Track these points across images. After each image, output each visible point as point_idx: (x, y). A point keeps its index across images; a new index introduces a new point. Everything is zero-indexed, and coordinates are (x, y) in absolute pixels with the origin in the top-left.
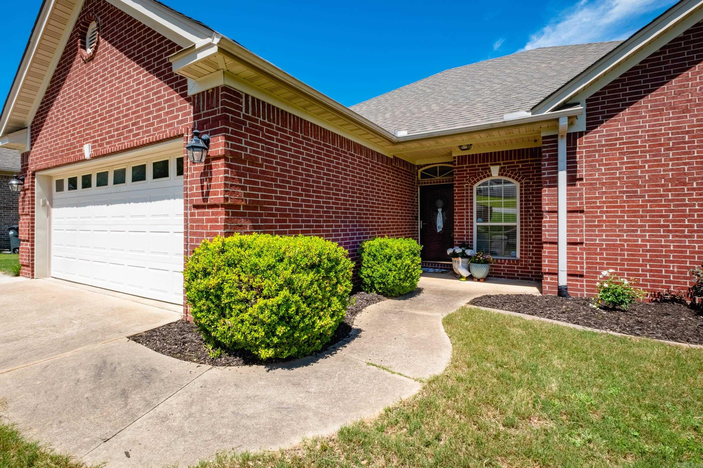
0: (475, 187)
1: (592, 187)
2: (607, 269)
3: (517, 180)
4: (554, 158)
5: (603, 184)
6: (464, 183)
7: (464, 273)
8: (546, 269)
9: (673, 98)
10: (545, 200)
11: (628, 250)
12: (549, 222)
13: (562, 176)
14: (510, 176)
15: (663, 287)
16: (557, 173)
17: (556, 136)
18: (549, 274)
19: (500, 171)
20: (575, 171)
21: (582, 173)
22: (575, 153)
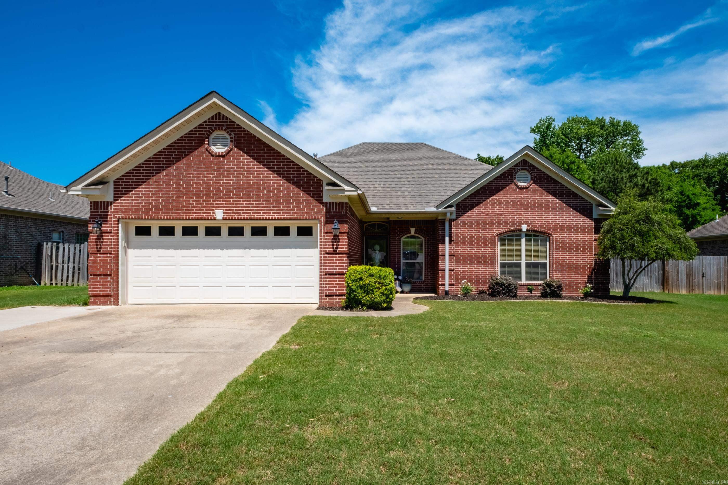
0: (403, 239)
1: (457, 245)
2: (461, 279)
3: (423, 237)
4: (444, 230)
5: (461, 243)
6: (396, 237)
8: (439, 283)
9: (484, 209)
10: (440, 249)
11: (470, 273)
12: (442, 260)
13: (447, 239)
14: (420, 235)
15: (480, 287)
16: (445, 237)
17: (445, 219)
18: (441, 285)
19: (415, 231)
20: (451, 237)
21: (454, 238)
22: (451, 228)
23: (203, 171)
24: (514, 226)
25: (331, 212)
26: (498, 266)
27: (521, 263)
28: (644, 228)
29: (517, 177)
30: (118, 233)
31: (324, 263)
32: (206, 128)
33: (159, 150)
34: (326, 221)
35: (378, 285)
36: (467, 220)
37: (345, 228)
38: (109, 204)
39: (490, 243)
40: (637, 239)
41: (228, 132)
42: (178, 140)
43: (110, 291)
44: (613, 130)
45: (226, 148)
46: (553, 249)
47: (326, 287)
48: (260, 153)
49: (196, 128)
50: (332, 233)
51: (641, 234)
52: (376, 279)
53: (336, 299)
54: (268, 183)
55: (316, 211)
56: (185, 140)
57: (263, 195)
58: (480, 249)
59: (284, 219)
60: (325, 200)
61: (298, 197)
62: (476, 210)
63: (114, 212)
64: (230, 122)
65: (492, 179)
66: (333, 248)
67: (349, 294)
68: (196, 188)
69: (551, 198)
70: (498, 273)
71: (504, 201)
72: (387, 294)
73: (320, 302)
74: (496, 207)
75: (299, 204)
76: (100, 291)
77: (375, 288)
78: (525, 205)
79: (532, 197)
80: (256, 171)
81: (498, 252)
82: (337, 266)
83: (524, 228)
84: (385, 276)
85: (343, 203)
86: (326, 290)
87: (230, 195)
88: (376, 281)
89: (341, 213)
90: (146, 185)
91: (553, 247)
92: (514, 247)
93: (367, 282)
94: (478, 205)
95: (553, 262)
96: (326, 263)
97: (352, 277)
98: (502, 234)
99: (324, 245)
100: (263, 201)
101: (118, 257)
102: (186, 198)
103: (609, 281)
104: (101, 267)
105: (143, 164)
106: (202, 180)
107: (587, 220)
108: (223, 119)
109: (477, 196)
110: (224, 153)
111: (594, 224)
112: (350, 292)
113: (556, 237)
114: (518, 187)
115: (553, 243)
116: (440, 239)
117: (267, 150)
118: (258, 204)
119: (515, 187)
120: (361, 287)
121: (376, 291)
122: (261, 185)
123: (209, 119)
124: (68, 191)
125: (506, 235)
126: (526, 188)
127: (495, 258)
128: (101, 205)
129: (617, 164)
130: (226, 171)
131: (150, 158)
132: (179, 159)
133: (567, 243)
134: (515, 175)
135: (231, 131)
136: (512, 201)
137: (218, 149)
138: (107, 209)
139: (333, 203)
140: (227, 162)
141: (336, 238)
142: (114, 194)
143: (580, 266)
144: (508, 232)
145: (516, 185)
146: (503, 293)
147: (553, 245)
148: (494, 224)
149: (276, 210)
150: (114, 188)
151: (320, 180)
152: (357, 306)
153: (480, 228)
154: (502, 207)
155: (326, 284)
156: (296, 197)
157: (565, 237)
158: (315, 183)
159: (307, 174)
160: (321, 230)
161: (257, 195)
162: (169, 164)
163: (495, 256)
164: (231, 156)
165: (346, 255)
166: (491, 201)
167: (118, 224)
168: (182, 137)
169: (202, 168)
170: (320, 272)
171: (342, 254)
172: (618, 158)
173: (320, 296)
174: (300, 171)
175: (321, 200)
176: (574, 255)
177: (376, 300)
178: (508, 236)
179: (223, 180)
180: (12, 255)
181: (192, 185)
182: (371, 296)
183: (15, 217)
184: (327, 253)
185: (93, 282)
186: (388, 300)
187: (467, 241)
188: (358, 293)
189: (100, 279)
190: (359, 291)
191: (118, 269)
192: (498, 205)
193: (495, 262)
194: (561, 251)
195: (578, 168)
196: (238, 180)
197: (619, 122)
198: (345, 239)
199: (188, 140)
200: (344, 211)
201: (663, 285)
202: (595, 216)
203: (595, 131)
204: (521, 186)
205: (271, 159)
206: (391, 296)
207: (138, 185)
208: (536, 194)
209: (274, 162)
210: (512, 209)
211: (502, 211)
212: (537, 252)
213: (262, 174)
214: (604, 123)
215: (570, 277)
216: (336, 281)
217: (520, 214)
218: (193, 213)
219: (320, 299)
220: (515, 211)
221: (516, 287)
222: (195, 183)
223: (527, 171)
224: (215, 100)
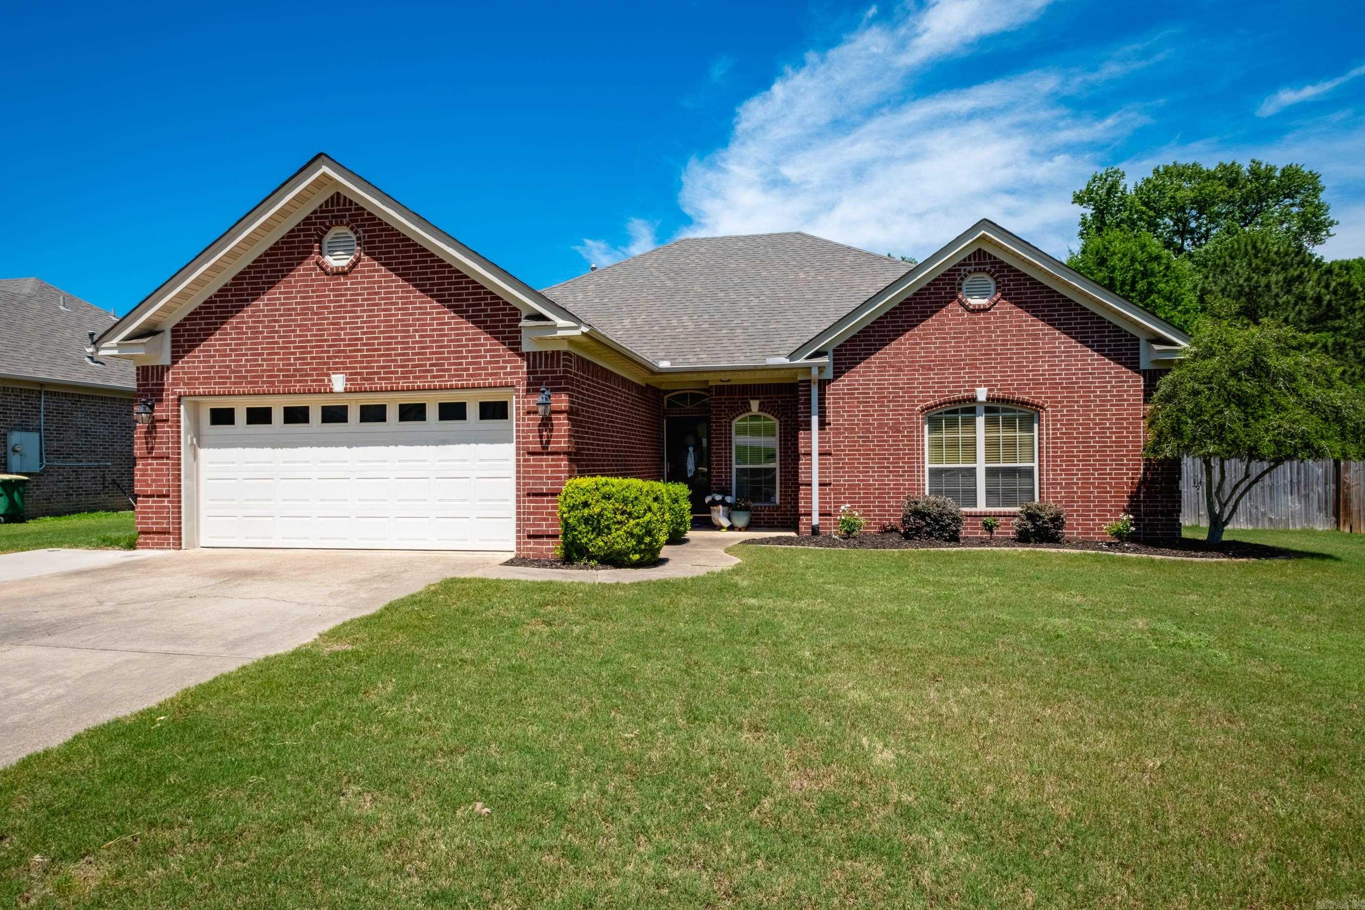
0: (735, 423)
1: (837, 430)
2: (845, 503)
3: (776, 417)
4: (809, 401)
5: (846, 429)
6: (722, 418)
7: (725, 523)
8: (802, 510)
9: (893, 358)
10: (801, 442)
11: (864, 489)
12: (805, 464)
13: (815, 420)
14: (769, 413)
15: (886, 520)
16: (810, 417)
17: (809, 381)
18: (805, 515)
19: (760, 406)
20: (825, 416)
21: (830, 418)
22: (824, 399)
23: (313, 303)
24: (960, 392)
25: (536, 372)
26: (923, 476)
27: (975, 468)
28: (1249, 387)
29: (964, 287)
30: (179, 421)
31: (525, 472)
32: (315, 224)
33: (240, 269)
34: (528, 391)
35: (619, 517)
36: (857, 380)
37: (562, 401)
38: (164, 369)
39: (906, 428)
40: (1232, 412)
41: (352, 229)
42: (271, 249)
43: (168, 523)
44: (1257, 187)
45: (352, 257)
46: (1048, 438)
47: (529, 519)
48: (409, 263)
49: (299, 225)
50: (536, 412)
51: (1242, 401)
52: (617, 505)
53: (548, 544)
54: (423, 319)
55: (508, 370)
56: (282, 248)
57: (413, 343)
58: (885, 441)
59: (451, 388)
60: (525, 348)
61: (476, 345)
62: (875, 359)
63: (172, 384)
64: (356, 209)
65: (910, 294)
66: (541, 442)
67: (565, 535)
68: (300, 336)
69: (1041, 330)
70: (924, 489)
71: (936, 338)
72: (639, 536)
73: (518, 549)
74: (918, 353)
75: (477, 357)
76: (153, 523)
77: (615, 523)
78: (984, 346)
79: (998, 327)
80: (401, 298)
81: (923, 445)
82: (548, 478)
83: (982, 394)
84: (636, 498)
85: (558, 352)
86: (527, 525)
87: (356, 345)
88: (617, 509)
89: (555, 372)
90: (220, 334)
91: (1047, 434)
92: (960, 436)
93: (597, 510)
94: (880, 349)
95: (1048, 466)
96: (529, 472)
97: (568, 500)
98: (932, 407)
99: (524, 437)
100: (414, 354)
101: (179, 465)
102: (284, 354)
103: (1180, 506)
104: (153, 481)
105: (216, 296)
106: (311, 319)
107: (1126, 373)
108: (345, 205)
109: (878, 331)
110: (346, 269)
111: (1142, 383)
112: (566, 530)
113: (1053, 411)
114: (967, 308)
115: (1048, 425)
116: (803, 421)
117: (421, 256)
118: (405, 360)
119: (961, 310)
120: (587, 521)
121: (617, 530)
122: (409, 325)
123: (321, 206)
124: (97, 350)
125: (943, 410)
126: (985, 310)
127: (918, 458)
128: (153, 373)
129: (1256, 257)
130: (350, 301)
131: (226, 285)
132: (272, 284)
133: (1080, 424)
134: (960, 284)
135: (358, 226)
136: (954, 338)
137: (336, 261)
138: (162, 379)
139: (540, 353)
140: (352, 284)
141: (546, 423)
142: (173, 352)
143: (1110, 474)
144: (945, 403)
145: (962, 304)
146: (926, 532)
147: (1048, 429)
148: (914, 388)
149: (438, 371)
150: (173, 341)
151: (515, 309)
152: (580, 559)
153: (884, 397)
154: (932, 352)
155: (529, 513)
156: (473, 346)
157: (1074, 411)
158: (507, 315)
159: (492, 299)
160: (518, 409)
161: (402, 343)
162: (256, 294)
163: (918, 454)
164: (358, 272)
165: (566, 457)
166: (908, 340)
167: (179, 405)
168: (277, 243)
169: (309, 297)
170: (518, 490)
171: (558, 453)
172: (1259, 244)
173: (518, 537)
174: (480, 293)
175: (517, 349)
176: (1097, 451)
177: (617, 547)
178: (946, 413)
179: (345, 318)
180: (97, 461)
181: (294, 331)
182: (605, 539)
183: (101, 398)
184: (530, 453)
185: (142, 507)
186: (643, 547)
187: (857, 425)
188: (580, 533)
189: (152, 502)
190: (582, 527)
191: (180, 486)
192: (923, 348)
193: (918, 467)
194: (1065, 443)
195: (1168, 268)
196: (370, 316)
197: (1271, 170)
198: (563, 425)
199: (287, 248)
200: (562, 368)
201: (1337, 515)
202: (1144, 364)
203: (1215, 191)
204: (974, 306)
205: (426, 273)
206: (647, 540)
207: (208, 333)
208: (1008, 322)
209: (433, 279)
210: (954, 356)
211: (933, 361)
212: (1010, 444)
213: (412, 303)
214: (1238, 173)
215: (1086, 498)
216: (548, 508)
217: (973, 366)
218: (296, 381)
219: (518, 544)
220: (961, 360)
221: (957, 520)
222: (299, 326)
223: (988, 272)
224: (325, 169)
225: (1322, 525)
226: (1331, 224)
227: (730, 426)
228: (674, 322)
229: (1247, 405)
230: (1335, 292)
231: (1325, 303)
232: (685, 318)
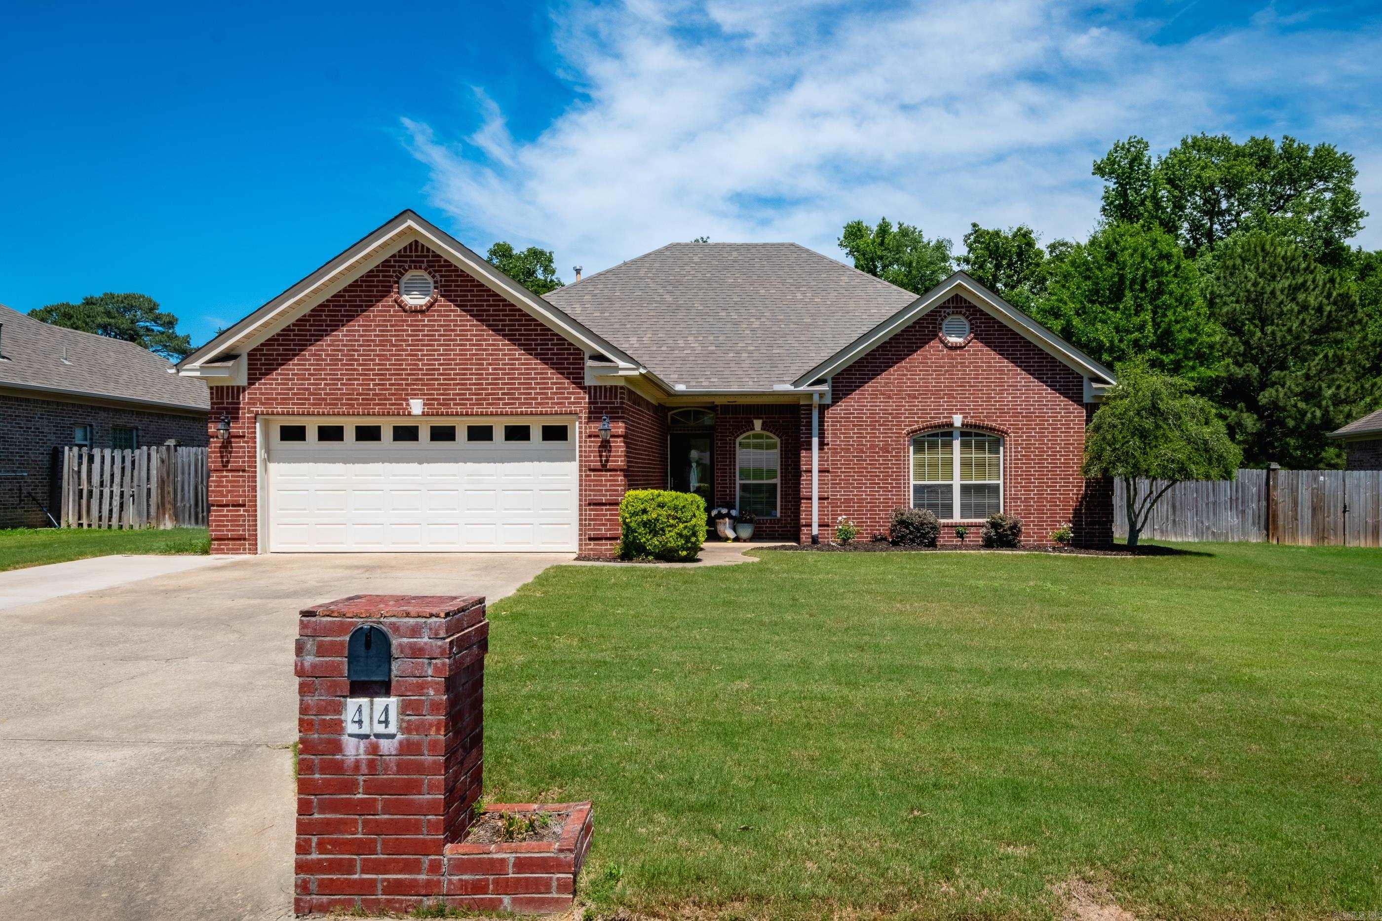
0: (738, 440)
1: (835, 452)
2: (841, 515)
3: (778, 436)
4: (809, 424)
5: (842, 449)
6: (728, 436)
7: (731, 534)
8: (803, 522)
9: (883, 387)
10: (803, 460)
11: (857, 503)
12: (806, 480)
13: (815, 441)
14: (771, 432)
15: (877, 530)
16: (811, 437)
17: (811, 405)
18: (806, 526)
19: (763, 425)
20: (824, 437)
21: (829, 439)
22: (823, 422)
23: (391, 336)
24: (940, 418)
25: (597, 403)
26: (909, 491)
27: (952, 485)
29: (944, 326)
30: (255, 438)
31: (586, 485)
32: (394, 266)
33: (320, 302)
34: (589, 418)
35: (671, 521)
36: (852, 406)
37: (620, 428)
38: (240, 390)
39: (894, 449)
41: (430, 273)
42: (350, 286)
43: (244, 530)
44: (1289, 168)
45: (428, 298)
46: (1011, 460)
47: (590, 525)
48: (483, 306)
49: (378, 266)
50: (597, 436)
52: (669, 512)
53: (606, 545)
54: (496, 355)
55: (572, 400)
56: (361, 286)
57: (487, 374)
58: (876, 460)
59: (522, 414)
60: (588, 382)
61: (544, 378)
62: (868, 387)
63: (249, 403)
64: (433, 256)
65: (898, 331)
66: (601, 461)
67: (626, 536)
68: (379, 365)
69: (1006, 366)
70: (909, 503)
71: (920, 371)
72: (687, 536)
73: (580, 550)
74: (905, 383)
75: (545, 388)
76: (228, 531)
77: (668, 526)
78: (960, 379)
79: (971, 363)
80: (476, 335)
81: (909, 464)
82: (607, 491)
83: (958, 420)
84: (684, 507)
85: (616, 387)
86: (589, 530)
87: (434, 374)
88: (670, 515)
89: (613, 403)
90: (298, 360)
91: (1011, 456)
92: (940, 456)
93: (654, 516)
94: (873, 379)
95: (1011, 483)
96: (590, 486)
97: (630, 508)
98: (916, 431)
99: (586, 457)
100: (487, 384)
101: (255, 477)
102: (363, 380)
103: (1113, 517)
104: (229, 491)
105: (294, 325)
106: (389, 350)
107: (1073, 406)
108: (422, 251)
109: (871, 363)
110: (424, 308)
111: (1085, 414)
112: (627, 532)
113: (1015, 437)
114: (946, 346)
115: (1011, 448)
116: (804, 442)
117: (493, 301)
118: (479, 389)
119: (941, 345)
120: (645, 524)
121: (670, 531)
122: (483, 359)
123: (400, 251)
124: (178, 371)
125: (926, 434)
126: (961, 348)
127: (904, 476)
128: (228, 393)
129: (1264, 261)
130: (427, 335)
131: (305, 316)
132: (351, 318)
133: (1036, 448)
134: (941, 324)
135: (436, 271)
136: (935, 371)
137: (415, 300)
138: (238, 398)
139: (600, 387)
140: (428, 321)
141: (605, 445)
142: (249, 374)
143: (1059, 490)
144: (927, 428)
145: (942, 342)
146: (910, 539)
147: (1011, 452)
148: (901, 414)
149: (509, 399)
150: (249, 364)
151: (578, 349)
152: (639, 555)
153: (876, 421)
154: (917, 383)
155: (590, 520)
156: (541, 379)
157: (1032, 436)
158: (571, 354)
159: (558, 340)
160: (580, 433)
161: (477, 374)
162: (335, 326)
163: (904, 472)
164: (435, 311)
165: (622, 473)
166: (896, 371)
167: (255, 423)
168: (356, 281)
169: (388, 331)
170: (580, 500)
171: (615, 470)
172: (1268, 247)
173: (580, 540)
174: (547, 335)
175: (580, 383)
176: (1049, 471)
177: (669, 545)
178: (929, 436)
179: (423, 350)
180: (14, 472)
181: (374, 360)
182: (660, 539)
184: (590, 470)
185: (216, 516)
186: (689, 545)
187: (852, 445)
188: (640, 534)
189: (228, 511)
190: (641, 530)
191: (256, 496)
192: (909, 379)
193: (904, 484)
194: (1024, 464)
196: (446, 350)
197: (1304, 149)
198: (619, 447)
199: (366, 286)
200: (619, 400)
201: (1267, 528)
202: (1087, 399)
204: (952, 343)
205: (499, 315)
206: (693, 539)
207: (286, 359)
208: (979, 359)
209: (505, 320)
210: (935, 386)
211: (917, 390)
212: (981, 465)
213: (485, 340)
214: (1269, 150)
215: (1040, 511)
216: (606, 515)
217: (951, 396)
218: (374, 404)
219: (580, 545)
220: (941, 390)
221: (935, 528)
222: (378, 355)
223: (964, 315)
224: (410, 223)
225: (1255, 538)
226: (1361, 215)
227: (735, 444)
228: (681, 343)
229: (1146, 437)
230: (1335, 303)
231: (1325, 314)
232: (691, 338)
